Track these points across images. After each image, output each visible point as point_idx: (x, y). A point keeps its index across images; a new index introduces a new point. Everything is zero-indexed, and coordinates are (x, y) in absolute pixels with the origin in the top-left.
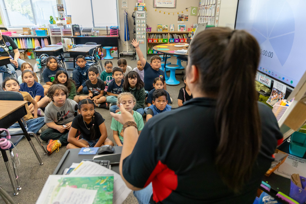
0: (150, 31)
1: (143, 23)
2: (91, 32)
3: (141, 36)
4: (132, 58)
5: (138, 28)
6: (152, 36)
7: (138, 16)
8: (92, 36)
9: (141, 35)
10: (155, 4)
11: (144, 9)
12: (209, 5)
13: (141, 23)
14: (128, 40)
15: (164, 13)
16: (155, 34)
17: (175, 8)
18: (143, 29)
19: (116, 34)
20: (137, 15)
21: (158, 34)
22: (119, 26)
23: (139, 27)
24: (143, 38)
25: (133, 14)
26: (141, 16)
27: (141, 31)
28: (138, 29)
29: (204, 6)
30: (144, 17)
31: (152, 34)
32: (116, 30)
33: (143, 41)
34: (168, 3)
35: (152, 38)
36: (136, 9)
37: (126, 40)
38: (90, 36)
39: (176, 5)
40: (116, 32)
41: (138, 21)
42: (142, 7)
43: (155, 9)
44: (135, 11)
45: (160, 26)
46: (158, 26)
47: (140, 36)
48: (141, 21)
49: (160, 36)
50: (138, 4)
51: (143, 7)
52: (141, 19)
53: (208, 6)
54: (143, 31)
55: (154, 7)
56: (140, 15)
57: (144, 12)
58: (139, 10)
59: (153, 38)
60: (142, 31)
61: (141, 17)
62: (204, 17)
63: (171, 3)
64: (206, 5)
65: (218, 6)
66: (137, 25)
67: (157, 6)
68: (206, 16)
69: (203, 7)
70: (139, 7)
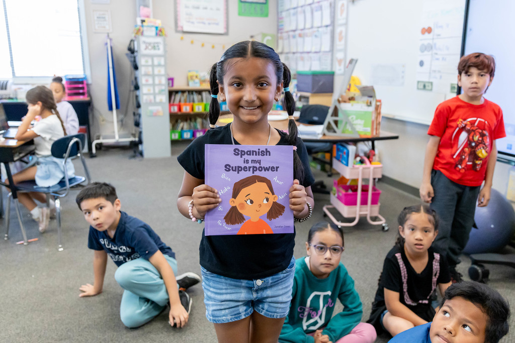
0: (172, 86)
1: (159, 65)
2: (6, 89)
3: (155, 98)
4: (131, 153)
5: (146, 78)
6: (178, 96)
7: (146, 49)
8: (12, 99)
9: (155, 95)
10: (180, 23)
11: (159, 32)
12: (309, 29)
13: (153, 66)
14: (117, 107)
15: (203, 45)
16: (183, 92)
17: (226, 34)
18: (160, 81)
19: (83, 94)
20: (143, 46)
21: (191, 92)
22: (88, 74)
23: (146, 75)
24: (160, 103)
25: (130, 44)
26: (154, 48)
27: (154, 85)
28: (147, 81)
29: (294, 31)
30: (161, 51)
31: (177, 92)
32: (82, 83)
33: (159, 108)
34: (209, 24)
35: (177, 102)
36: (139, 32)
37: (111, 108)
38: (5, 99)
39: (227, 27)
40: (83, 88)
41: (147, 62)
42: (154, 29)
43: (180, 35)
44: (135, 37)
45: (194, 74)
46: (190, 74)
47: (152, 97)
48: (153, 61)
49: (196, 97)
50: (143, 21)
51: (157, 28)
52: (152, 56)
53: (306, 31)
54: (160, 84)
55: (177, 31)
56: (150, 47)
57: (159, 40)
58: (145, 33)
59: (180, 101)
60: (157, 85)
61: (153, 52)
62: (299, 55)
63: (217, 24)
64: (302, 30)
65: (338, 30)
66: (142, 70)
67: (185, 29)
68: (302, 53)
69: (291, 33)
70: (145, 28)
